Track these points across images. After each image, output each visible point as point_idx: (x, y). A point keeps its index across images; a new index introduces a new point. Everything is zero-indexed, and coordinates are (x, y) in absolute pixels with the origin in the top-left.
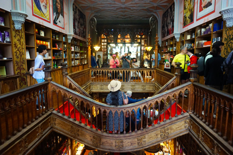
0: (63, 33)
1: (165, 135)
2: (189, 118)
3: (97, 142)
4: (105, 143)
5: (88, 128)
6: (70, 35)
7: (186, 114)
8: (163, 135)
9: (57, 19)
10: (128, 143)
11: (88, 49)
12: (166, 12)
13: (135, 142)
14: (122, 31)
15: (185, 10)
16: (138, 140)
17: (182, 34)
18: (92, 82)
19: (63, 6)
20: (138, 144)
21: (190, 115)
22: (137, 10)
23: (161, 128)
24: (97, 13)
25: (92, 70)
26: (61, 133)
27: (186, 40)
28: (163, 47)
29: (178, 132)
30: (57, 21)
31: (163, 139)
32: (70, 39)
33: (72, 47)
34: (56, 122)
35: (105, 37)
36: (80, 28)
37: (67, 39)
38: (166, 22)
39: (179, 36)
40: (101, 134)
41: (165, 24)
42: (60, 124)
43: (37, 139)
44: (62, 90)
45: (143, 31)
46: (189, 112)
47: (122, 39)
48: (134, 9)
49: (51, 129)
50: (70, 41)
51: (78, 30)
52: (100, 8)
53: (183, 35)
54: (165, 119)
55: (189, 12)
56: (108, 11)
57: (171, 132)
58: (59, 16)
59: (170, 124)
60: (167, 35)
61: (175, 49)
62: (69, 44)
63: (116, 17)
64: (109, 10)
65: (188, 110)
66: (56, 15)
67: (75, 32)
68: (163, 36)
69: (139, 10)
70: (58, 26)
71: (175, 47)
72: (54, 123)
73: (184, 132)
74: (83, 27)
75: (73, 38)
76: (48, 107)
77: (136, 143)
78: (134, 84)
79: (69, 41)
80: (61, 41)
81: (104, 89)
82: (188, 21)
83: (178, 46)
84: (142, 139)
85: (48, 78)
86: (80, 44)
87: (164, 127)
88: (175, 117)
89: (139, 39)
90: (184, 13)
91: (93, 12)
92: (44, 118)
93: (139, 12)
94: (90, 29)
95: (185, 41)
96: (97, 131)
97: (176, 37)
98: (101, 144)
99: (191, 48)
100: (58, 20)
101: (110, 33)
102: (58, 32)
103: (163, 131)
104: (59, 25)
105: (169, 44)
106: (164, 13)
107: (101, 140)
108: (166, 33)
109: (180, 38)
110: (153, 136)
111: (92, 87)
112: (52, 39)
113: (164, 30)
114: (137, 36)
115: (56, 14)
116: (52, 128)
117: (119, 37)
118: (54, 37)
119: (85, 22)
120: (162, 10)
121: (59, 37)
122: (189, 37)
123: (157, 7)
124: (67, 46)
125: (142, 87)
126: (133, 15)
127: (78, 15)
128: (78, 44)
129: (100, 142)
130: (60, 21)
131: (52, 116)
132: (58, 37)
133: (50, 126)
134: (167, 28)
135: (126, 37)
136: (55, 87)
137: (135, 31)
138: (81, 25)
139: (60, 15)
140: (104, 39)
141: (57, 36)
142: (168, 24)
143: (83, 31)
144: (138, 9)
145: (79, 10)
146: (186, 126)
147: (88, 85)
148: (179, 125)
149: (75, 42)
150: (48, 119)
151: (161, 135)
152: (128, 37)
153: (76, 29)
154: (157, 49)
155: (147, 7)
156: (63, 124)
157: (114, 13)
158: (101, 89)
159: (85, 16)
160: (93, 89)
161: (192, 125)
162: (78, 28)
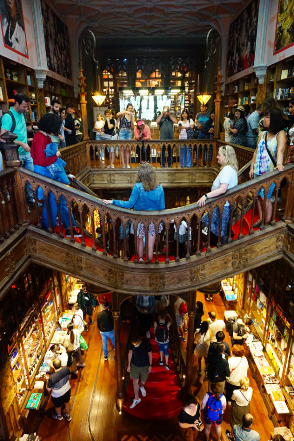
0: (26, 67)
1: (240, 262)
2: (285, 231)
3: (116, 280)
4: (131, 280)
5: (98, 256)
6: (41, 72)
7: (281, 224)
8: (238, 262)
9: (12, 33)
10: (174, 278)
11: (81, 102)
12: (237, 20)
13: (185, 277)
14: (145, 63)
15: (281, 14)
16: (191, 273)
17: (271, 67)
18: (92, 169)
19: (20, 4)
20: (191, 280)
21: (287, 226)
22: (178, 15)
23: (233, 250)
24: (92, 21)
25: (90, 145)
26: (48, 265)
27: (279, 80)
28: (228, 96)
29: (264, 256)
30: (11, 39)
31: (236, 270)
32: (41, 79)
33: (46, 98)
34: (37, 247)
35: (111, 77)
36: (60, 56)
37: (34, 80)
38: (236, 42)
39: (264, 73)
40: (123, 265)
41: (235, 46)
42: (45, 249)
43: (6, 279)
44: (44, 185)
45: (188, 62)
46: (286, 221)
47: (143, 81)
48: (173, 13)
49: (29, 260)
50: (43, 85)
51: (55, 61)
52: (99, 9)
53: (272, 69)
54: (241, 235)
55: (289, 18)
56: (116, 17)
57: (252, 257)
58: (13, 27)
59: (250, 242)
60: (239, 71)
61: (253, 100)
62: (41, 90)
63: (132, 32)
64: (118, 13)
65: (285, 217)
66: (7, 24)
67: (49, 64)
68: (230, 72)
69: (181, 15)
70: (14, 50)
71: (255, 96)
72: (33, 249)
73: (275, 256)
74: (65, 54)
75: (47, 77)
76: (19, 219)
77: (188, 277)
78: (174, 171)
79: (41, 85)
80: (24, 83)
81: (116, 182)
82: (285, 38)
83: (261, 94)
84: (198, 270)
85: (14, 161)
86: (61, 92)
87: (240, 249)
88: (261, 229)
89: (179, 79)
90: (280, 21)
91: (84, 18)
92: (14, 239)
93: (181, 19)
94: (81, 58)
95: (277, 82)
96: (115, 260)
97: (258, 74)
98: (124, 282)
99: (289, 97)
100: (13, 37)
101: (120, 67)
102: (15, 64)
103: (237, 255)
104: (16, 49)
105: (241, 90)
106: (234, 23)
107: (123, 275)
108: (237, 67)
109: (267, 77)
110: (219, 265)
111: (92, 178)
112: (6, 80)
113: (232, 60)
114: (174, 74)
115: (9, 21)
116: (29, 257)
117: (139, 75)
118: (9, 75)
119: (68, 42)
120: (229, 15)
121: (18, 76)
122: (284, 75)
123: (219, 6)
124: (36, 95)
125: (189, 176)
126: (169, 27)
127: (53, 25)
128: (58, 92)
129: (123, 279)
130: (17, 40)
131: (27, 235)
132: (16, 75)
133: (26, 254)
134: (239, 55)
135: (154, 75)
136: (29, 179)
137: (171, 63)
138: (61, 49)
139: (17, 25)
140: (108, 80)
141: (14, 73)
142: (241, 46)
143: (66, 62)
144: (179, 12)
145: (53, 14)
146: (280, 246)
147: (85, 175)
148: (266, 245)
149: (50, 86)
150: (22, 241)
151: (232, 263)
152: (158, 75)
153: (52, 57)
154: (220, 100)
155: (198, 8)
156: (50, 249)
157: (128, 21)
158: (110, 182)
159: (66, 28)
160: (95, 182)
161: (289, 243)
162: (55, 55)
